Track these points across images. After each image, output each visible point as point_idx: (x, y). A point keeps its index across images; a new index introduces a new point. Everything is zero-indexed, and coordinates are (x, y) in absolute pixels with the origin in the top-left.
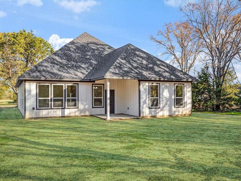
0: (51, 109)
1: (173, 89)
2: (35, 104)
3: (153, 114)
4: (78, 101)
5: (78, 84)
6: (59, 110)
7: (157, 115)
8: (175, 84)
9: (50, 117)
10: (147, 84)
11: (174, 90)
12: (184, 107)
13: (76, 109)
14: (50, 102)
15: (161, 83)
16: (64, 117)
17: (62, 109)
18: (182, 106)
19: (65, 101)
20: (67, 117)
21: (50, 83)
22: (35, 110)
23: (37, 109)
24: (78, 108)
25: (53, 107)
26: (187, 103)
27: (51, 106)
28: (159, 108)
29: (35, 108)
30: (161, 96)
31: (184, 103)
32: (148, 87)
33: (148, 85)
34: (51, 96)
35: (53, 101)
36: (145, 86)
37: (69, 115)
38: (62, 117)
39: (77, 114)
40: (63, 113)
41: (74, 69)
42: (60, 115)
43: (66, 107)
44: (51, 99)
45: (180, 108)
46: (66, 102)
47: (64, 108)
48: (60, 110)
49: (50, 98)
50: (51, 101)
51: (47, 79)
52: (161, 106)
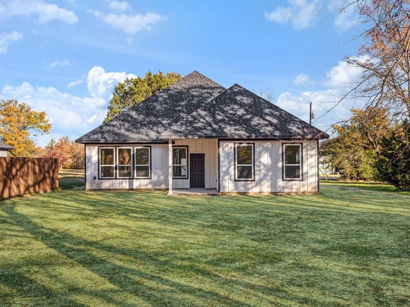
0: (116, 179)
1: (280, 152)
2: (97, 172)
3: (242, 189)
4: (151, 169)
5: (150, 147)
6: (125, 180)
7: (250, 191)
8: (283, 144)
9: (115, 189)
10: (231, 145)
11: (283, 153)
12: (302, 180)
13: (148, 181)
14: (114, 171)
15: (257, 143)
16: (132, 190)
17: (129, 179)
18: (299, 179)
19: (134, 169)
20: (136, 190)
21: (114, 146)
22: (97, 180)
23: (99, 179)
24: (151, 178)
25: (119, 176)
26: (309, 174)
27: (116, 176)
28: (252, 181)
29: (97, 178)
30: (256, 163)
31: (302, 175)
32: (233, 150)
33: (233, 147)
34: (116, 163)
35: (119, 170)
36: (228, 148)
37: (139, 188)
38: (130, 189)
39: (150, 187)
40: (131, 184)
41: (149, 127)
42: (128, 188)
43: (136, 177)
44: (116, 167)
45: (293, 182)
46: (135, 171)
47: (133, 179)
48: (128, 180)
49: (114, 166)
50: (116, 169)
51: (108, 142)
52: (257, 178)
